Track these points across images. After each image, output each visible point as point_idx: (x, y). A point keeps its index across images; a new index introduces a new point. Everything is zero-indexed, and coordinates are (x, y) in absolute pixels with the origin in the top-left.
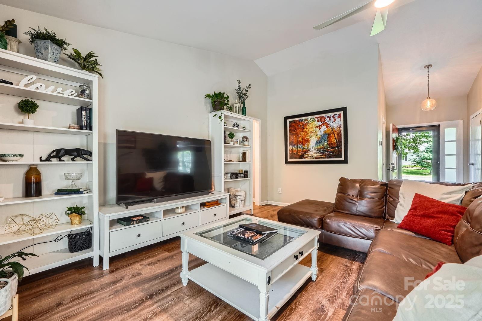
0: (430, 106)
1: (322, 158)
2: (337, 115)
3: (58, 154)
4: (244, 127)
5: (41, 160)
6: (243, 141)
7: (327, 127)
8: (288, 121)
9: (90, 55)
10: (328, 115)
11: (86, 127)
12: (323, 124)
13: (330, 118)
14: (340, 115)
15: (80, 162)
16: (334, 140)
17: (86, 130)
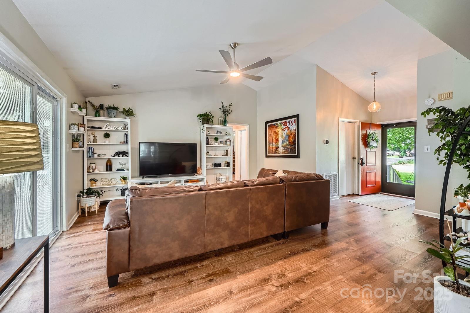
0: (376, 108)
1: (285, 153)
2: (294, 121)
3: (118, 154)
4: (226, 133)
5: (112, 157)
6: (226, 142)
7: (288, 130)
8: (268, 124)
9: (129, 109)
10: (289, 120)
11: (126, 142)
12: (286, 128)
13: (289, 122)
14: (295, 120)
15: (125, 157)
16: (292, 140)
17: (126, 143)
